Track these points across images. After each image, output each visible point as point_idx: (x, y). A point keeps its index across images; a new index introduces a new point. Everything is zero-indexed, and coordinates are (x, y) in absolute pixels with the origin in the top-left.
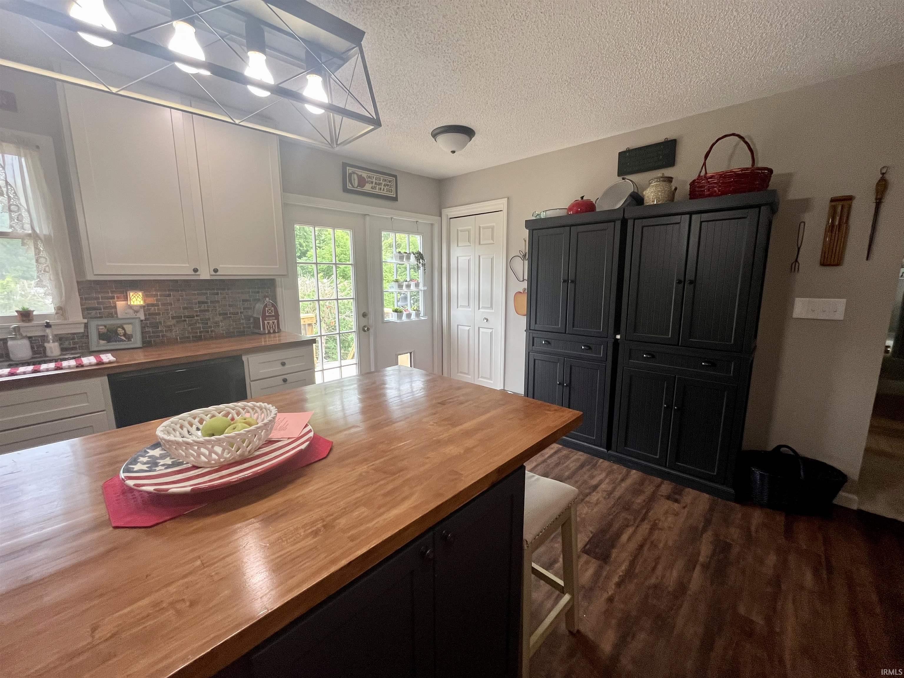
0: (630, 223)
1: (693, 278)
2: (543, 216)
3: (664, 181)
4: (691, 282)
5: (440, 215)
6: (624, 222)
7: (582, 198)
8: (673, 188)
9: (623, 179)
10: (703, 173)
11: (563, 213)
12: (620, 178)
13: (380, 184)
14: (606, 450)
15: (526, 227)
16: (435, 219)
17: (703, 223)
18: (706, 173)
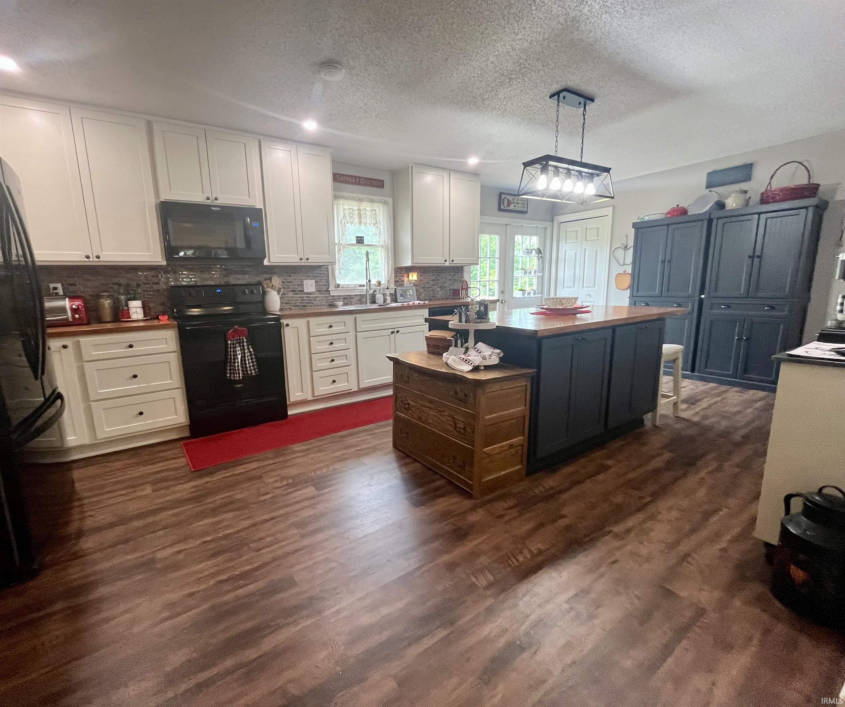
0: (714, 222)
1: (759, 254)
2: (646, 218)
3: (742, 193)
4: (758, 257)
5: (552, 221)
6: (710, 221)
7: (678, 206)
8: (748, 197)
9: (710, 191)
10: (769, 188)
11: (663, 216)
12: (708, 190)
13: (518, 203)
14: (690, 373)
15: (633, 227)
16: (548, 224)
17: (768, 219)
18: (771, 188)
